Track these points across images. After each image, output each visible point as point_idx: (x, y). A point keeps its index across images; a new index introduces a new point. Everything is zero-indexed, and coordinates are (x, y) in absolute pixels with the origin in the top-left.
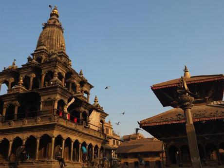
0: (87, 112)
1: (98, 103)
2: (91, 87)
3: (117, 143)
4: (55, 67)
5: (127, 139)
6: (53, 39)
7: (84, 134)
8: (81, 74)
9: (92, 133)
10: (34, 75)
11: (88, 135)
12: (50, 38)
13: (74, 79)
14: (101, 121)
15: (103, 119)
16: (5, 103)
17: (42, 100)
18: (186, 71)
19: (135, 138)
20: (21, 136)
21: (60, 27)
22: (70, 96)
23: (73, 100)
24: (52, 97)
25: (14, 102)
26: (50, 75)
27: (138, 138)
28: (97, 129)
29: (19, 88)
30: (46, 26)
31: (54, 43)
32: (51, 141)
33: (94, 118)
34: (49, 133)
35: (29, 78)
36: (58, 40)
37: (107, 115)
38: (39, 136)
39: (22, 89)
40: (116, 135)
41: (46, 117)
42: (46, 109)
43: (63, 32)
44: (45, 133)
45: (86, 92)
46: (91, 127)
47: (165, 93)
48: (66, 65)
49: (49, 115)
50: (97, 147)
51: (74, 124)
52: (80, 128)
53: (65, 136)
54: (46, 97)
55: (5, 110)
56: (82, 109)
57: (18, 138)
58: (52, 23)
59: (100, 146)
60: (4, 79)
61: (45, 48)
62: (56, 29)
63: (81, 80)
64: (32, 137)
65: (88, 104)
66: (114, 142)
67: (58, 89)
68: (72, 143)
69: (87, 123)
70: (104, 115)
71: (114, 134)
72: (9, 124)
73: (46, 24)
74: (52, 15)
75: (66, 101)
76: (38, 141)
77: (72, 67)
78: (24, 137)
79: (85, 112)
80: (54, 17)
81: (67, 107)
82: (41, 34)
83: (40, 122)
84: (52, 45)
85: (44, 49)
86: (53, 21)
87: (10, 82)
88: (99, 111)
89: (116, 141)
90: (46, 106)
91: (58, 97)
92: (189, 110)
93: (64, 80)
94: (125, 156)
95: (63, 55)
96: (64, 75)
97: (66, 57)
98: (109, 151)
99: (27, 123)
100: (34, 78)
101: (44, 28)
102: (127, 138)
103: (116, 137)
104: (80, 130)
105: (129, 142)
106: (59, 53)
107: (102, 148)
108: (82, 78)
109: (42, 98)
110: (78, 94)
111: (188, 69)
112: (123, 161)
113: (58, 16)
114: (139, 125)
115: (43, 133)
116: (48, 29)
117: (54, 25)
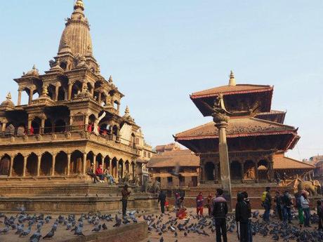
0: (118, 125)
1: (129, 114)
2: (122, 96)
3: (149, 154)
4: (84, 77)
5: (161, 150)
6: (78, 39)
7: (115, 149)
8: (110, 81)
9: (123, 148)
10: (59, 84)
11: (119, 150)
12: (74, 38)
13: (103, 88)
14: (133, 135)
15: (134, 133)
16: (29, 115)
17: (72, 114)
18: (232, 77)
19: (170, 150)
20: (50, 151)
21: (86, 24)
22: (101, 110)
23: (104, 114)
24: (83, 112)
25: (40, 115)
26: (78, 85)
27: (174, 149)
28: (127, 143)
29: (45, 100)
30: (70, 22)
31: (80, 45)
32: (82, 157)
33: (125, 131)
34: (80, 149)
35: (54, 87)
36: (84, 41)
37: (139, 127)
38: (70, 152)
39: (48, 100)
40: (147, 146)
41: (77, 132)
42: (77, 124)
43: (89, 29)
44: (77, 149)
45: (116, 102)
46: (122, 141)
48: (94, 71)
49: (80, 131)
50: (127, 162)
51: (105, 140)
52: (111, 143)
53: (96, 152)
54: (76, 112)
55: (30, 123)
56: (113, 123)
57: (47, 153)
58: (76, 19)
59: (130, 161)
60: (24, 86)
61: (69, 50)
62: (82, 27)
63: (110, 89)
64: (62, 152)
65: (119, 117)
66: (145, 153)
67: (89, 103)
68: (103, 159)
69: (117, 138)
70: (135, 127)
71: (145, 145)
72: (37, 138)
73: (69, 19)
74: (76, 8)
75: (96, 115)
76: (69, 156)
77: (100, 74)
78: (54, 152)
79: (115, 126)
80: (79, 10)
81: (98, 122)
82: (64, 32)
83: (71, 138)
84: (78, 47)
85: (68, 52)
86: (77, 16)
87: (32, 91)
88: (130, 124)
89: (147, 152)
90: (77, 121)
91: (89, 112)
92: (224, 129)
93: (92, 90)
94: (158, 170)
95: (90, 59)
96: (93, 85)
97: (94, 61)
98: (140, 164)
99: (56, 138)
100: (60, 88)
101: (67, 25)
102: (160, 148)
103: (147, 149)
104: (111, 145)
105: (163, 154)
106: (86, 57)
107: (133, 163)
108: (112, 86)
109: (71, 112)
110: (108, 107)
111: (234, 75)
112: (155, 175)
113: (83, 9)
114: (174, 139)
115: (73, 149)
116: (72, 26)
117: (79, 22)
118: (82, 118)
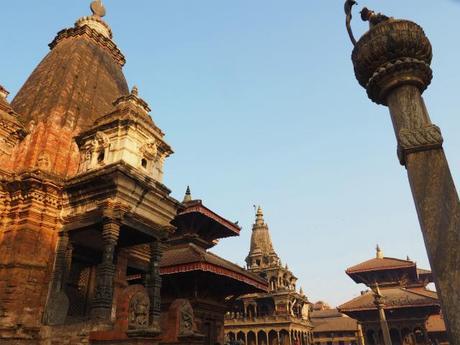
1: (303, 293)
2: (296, 279)
6: (264, 241)
7: (302, 325)
9: (305, 323)
11: (305, 326)
13: (287, 278)
17: (276, 303)
18: (378, 250)
20: (264, 329)
21: (267, 228)
25: (253, 303)
27: (323, 309)
30: (255, 227)
31: (266, 245)
32: (288, 334)
33: (305, 310)
34: (286, 328)
36: (268, 241)
38: (278, 330)
41: (282, 316)
42: (281, 310)
43: (269, 231)
44: (283, 328)
45: (294, 285)
46: (304, 318)
47: (357, 275)
49: (284, 315)
53: (294, 329)
54: (279, 301)
55: (246, 309)
57: (262, 331)
58: (259, 225)
59: (310, 333)
61: (259, 250)
63: (290, 277)
64: (273, 330)
65: (300, 299)
67: (288, 295)
72: (253, 320)
74: (257, 216)
75: (291, 302)
76: (278, 333)
77: (282, 265)
78: (267, 330)
79: (300, 307)
80: (260, 217)
81: (292, 306)
83: (279, 321)
84: (265, 247)
85: (259, 252)
88: (307, 303)
90: (280, 308)
91: (288, 301)
93: (282, 281)
99: (268, 321)
106: (272, 254)
108: (291, 274)
109: (276, 301)
111: (380, 248)
113: (262, 216)
115: (281, 328)
116: (259, 231)
118: (284, 306)
